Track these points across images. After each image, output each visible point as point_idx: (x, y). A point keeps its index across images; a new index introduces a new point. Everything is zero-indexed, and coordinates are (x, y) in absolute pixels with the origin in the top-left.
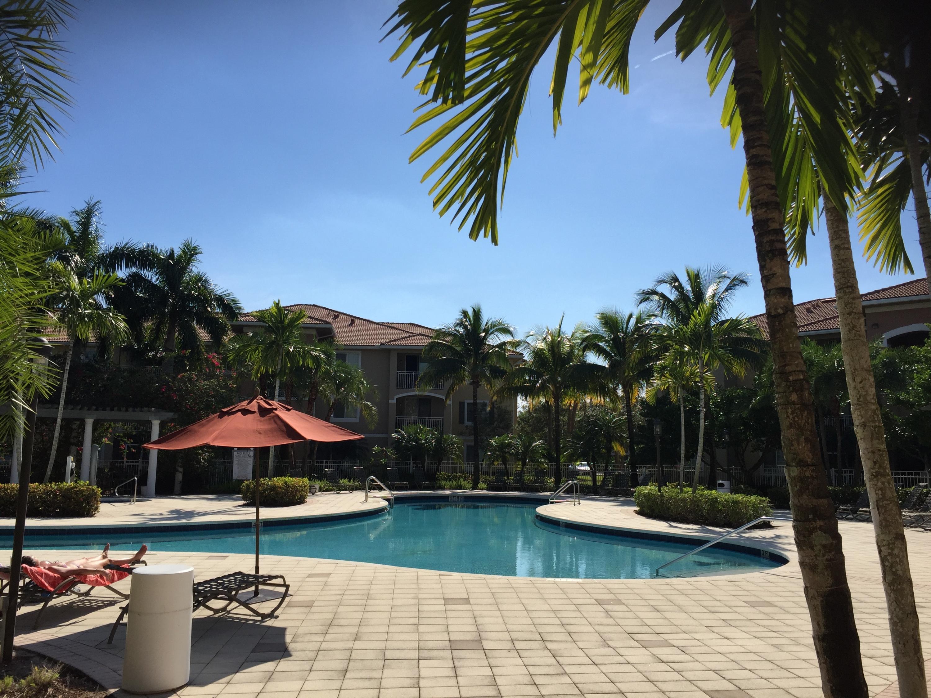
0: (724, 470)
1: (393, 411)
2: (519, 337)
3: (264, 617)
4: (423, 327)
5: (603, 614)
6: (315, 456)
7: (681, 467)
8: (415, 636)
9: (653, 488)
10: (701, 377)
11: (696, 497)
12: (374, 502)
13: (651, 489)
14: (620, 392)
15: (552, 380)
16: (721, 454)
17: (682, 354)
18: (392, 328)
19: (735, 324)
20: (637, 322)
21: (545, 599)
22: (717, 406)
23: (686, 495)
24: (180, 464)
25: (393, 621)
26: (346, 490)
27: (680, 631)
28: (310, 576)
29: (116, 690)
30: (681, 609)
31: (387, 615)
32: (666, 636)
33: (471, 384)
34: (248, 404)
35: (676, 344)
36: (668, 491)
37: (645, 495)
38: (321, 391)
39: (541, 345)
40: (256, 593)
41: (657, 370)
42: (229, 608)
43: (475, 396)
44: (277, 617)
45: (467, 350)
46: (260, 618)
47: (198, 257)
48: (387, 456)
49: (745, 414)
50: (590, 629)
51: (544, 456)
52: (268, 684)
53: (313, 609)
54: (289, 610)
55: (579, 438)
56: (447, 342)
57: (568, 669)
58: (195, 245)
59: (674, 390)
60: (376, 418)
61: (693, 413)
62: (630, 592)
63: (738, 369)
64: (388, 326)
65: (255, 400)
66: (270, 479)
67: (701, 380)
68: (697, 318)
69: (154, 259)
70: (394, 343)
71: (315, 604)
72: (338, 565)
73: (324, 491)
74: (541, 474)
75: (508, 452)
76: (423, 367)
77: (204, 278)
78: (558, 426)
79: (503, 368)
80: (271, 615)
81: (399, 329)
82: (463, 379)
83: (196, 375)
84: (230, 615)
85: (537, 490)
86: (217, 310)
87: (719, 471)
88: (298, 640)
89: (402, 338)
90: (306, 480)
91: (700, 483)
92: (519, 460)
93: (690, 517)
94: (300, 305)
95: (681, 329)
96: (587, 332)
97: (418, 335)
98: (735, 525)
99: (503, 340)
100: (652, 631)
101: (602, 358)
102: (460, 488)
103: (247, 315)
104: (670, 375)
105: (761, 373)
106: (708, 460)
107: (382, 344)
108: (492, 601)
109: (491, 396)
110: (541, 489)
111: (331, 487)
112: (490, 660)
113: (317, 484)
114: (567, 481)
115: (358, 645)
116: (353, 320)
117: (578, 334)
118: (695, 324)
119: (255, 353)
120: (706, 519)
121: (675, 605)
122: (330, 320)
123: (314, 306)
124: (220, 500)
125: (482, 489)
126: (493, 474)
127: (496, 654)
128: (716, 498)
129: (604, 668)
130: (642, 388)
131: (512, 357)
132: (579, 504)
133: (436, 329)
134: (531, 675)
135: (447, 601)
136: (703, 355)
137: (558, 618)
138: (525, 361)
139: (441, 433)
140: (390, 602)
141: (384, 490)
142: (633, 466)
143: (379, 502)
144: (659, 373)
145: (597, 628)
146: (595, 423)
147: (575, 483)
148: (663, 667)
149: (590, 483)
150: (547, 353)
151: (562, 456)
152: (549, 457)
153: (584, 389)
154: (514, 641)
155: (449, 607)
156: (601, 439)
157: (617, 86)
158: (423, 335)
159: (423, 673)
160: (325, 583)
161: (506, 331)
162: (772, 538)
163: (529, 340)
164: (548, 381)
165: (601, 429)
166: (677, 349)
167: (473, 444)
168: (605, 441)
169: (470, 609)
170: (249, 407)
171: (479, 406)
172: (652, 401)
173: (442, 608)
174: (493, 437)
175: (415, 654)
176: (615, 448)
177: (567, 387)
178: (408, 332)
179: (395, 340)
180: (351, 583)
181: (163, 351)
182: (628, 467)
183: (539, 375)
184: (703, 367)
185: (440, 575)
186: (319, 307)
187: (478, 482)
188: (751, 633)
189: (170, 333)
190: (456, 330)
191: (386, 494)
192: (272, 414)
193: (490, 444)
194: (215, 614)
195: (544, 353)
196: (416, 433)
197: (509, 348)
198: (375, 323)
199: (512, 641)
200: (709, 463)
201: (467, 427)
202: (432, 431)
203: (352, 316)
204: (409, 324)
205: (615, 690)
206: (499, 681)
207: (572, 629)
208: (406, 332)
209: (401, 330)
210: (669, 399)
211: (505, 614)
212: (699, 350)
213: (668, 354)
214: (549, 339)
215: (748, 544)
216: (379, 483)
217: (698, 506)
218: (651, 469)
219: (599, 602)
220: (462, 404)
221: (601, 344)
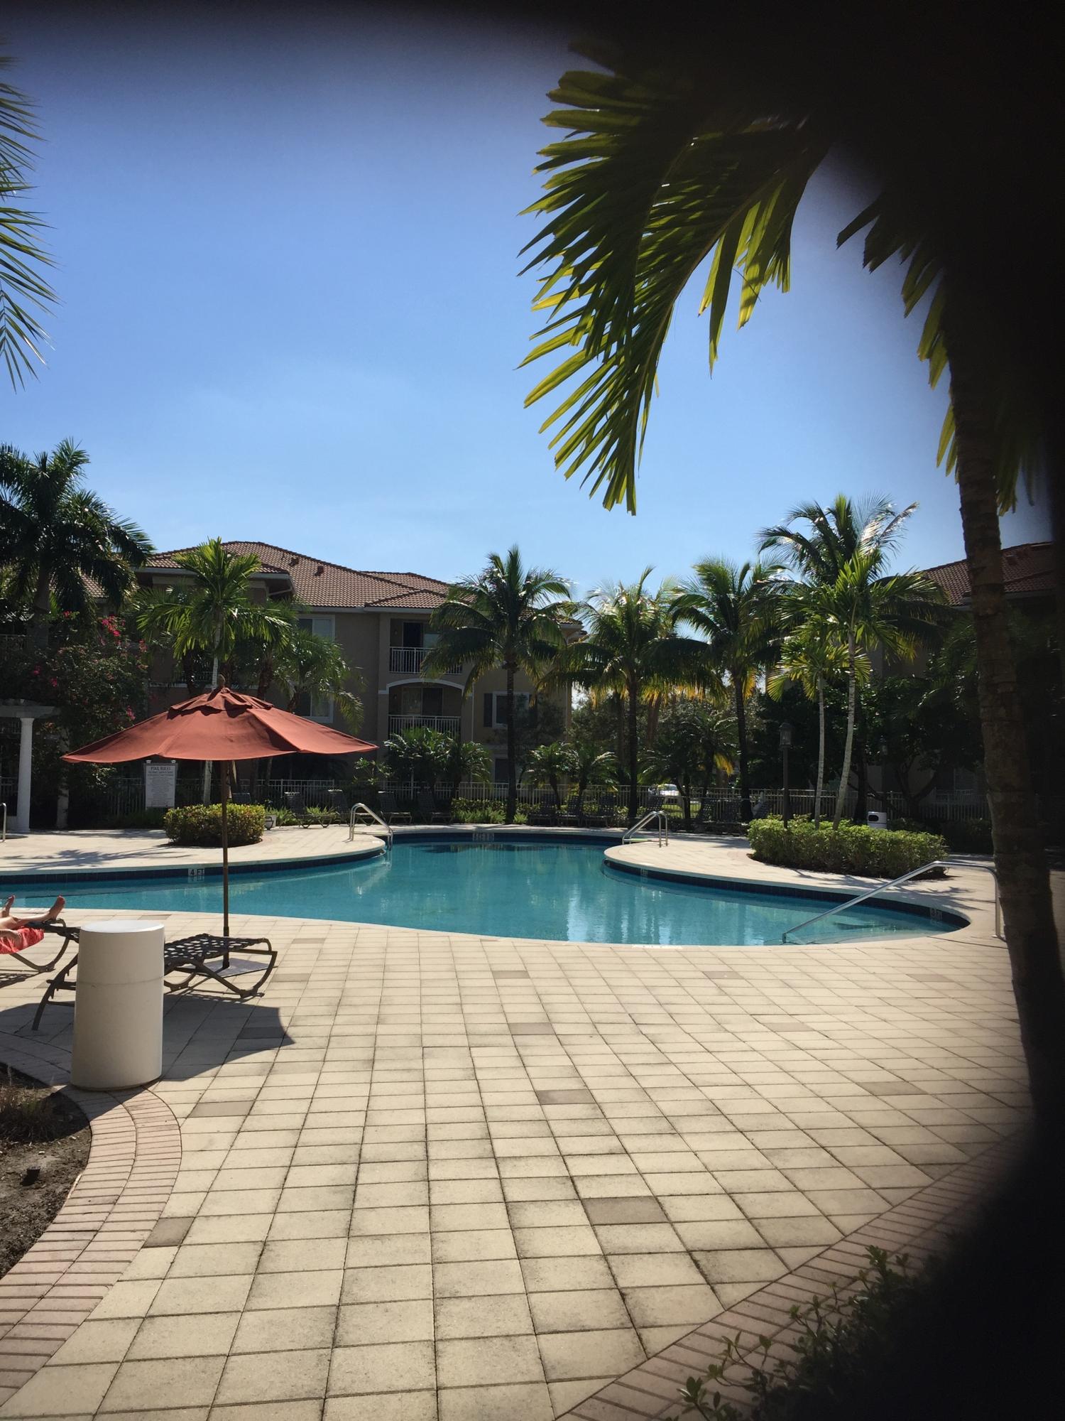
0: (877, 797)
1: (384, 707)
2: (578, 598)
3: (244, 994)
4: (429, 579)
5: (715, 991)
6: (269, 774)
7: (818, 792)
8: (459, 1019)
9: (776, 821)
10: (852, 662)
11: (838, 834)
12: (363, 841)
13: (770, 823)
14: (727, 681)
15: (627, 663)
16: (875, 773)
17: (824, 628)
18: (382, 580)
19: (903, 583)
20: (755, 577)
21: (633, 972)
22: (870, 704)
23: (824, 832)
24: (64, 784)
25: (425, 1000)
26: (317, 823)
27: (821, 1012)
28: (295, 941)
29: (63, 1086)
30: (821, 984)
31: (416, 992)
32: (802, 1018)
33: (504, 667)
34: (210, 699)
35: (816, 613)
36: (798, 825)
37: (764, 832)
38: (277, 676)
39: (610, 610)
40: (226, 964)
41: (787, 651)
42: (191, 984)
43: (510, 685)
44: (262, 995)
45: (499, 617)
46: (239, 997)
47: (83, 466)
48: (376, 774)
49: (911, 715)
50: (699, 1009)
51: (612, 775)
52: (270, 1077)
53: (311, 985)
54: (276, 986)
55: (666, 749)
56: (467, 603)
57: (673, 1058)
58: (78, 449)
59: (811, 681)
60: (361, 717)
61: (836, 714)
62: (750, 962)
63: (905, 648)
64: (374, 578)
65: (219, 694)
66: (207, 807)
67: (851, 666)
68: (848, 576)
69: (12, 470)
70: (386, 604)
71: (311, 978)
72: (333, 927)
73: (283, 825)
74: (611, 800)
75: (559, 769)
76: (431, 641)
77: (93, 500)
78: (633, 731)
79: (552, 643)
80: (254, 992)
81: (392, 583)
82: (491, 660)
83: (86, 651)
84: (194, 993)
85: (602, 825)
86: (114, 550)
87: (870, 797)
88: (298, 1023)
89: (398, 597)
90: (260, 808)
91: (843, 816)
92: (574, 780)
93: (829, 863)
94: (237, 542)
95: (824, 591)
96: (679, 591)
97: (422, 591)
98: (891, 873)
99: (553, 601)
100: (782, 1012)
101: (701, 630)
102: (487, 820)
103: (158, 557)
104: (806, 658)
105: (938, 655)
106: (856, 783)
107: (367, 605)
108: (560, 974)
109: (534, 684)
110: (609, 822)
111: (294, 820)
112: (567, 1048)
113: (274, 815)
114: (648, 812)
115: (382, 1029)
116: (321, 567)
117: (665, 595)
118: (845, 584)
119: (180, 617)
120: (852, 866)
121: (813, 979)
122: (285, 566)
123: (260, 544)
124: (131, 837)
125: (520, 824)
126: (537, 801)
127: (573, 1040)
128: (868, 837)
129: (722, 1057)
130: (760, 675)
131: (567, 626)
132: (667, 844)
133: (448, 582)
134: (625, 1065)
135: (496, 974)
136: (855, 630)
137: (654, 996)
138: (585, 633)
139: (459, 740)
140: (417, 975)
141: (377, 823)
142: (745, 790)
143: (371, 841)
144: (789, 655)
145: (707, 1007)
146: (690, 726)
147: (661, 815)
148: (801, 1055)
149: (681, 815)
150: (619, 622)
151: (639, 776)
152: (620, 778)
153: (674, 676)
154: (597, 1025)
155: (501, 982)
156: (699, 750)
157: (773, 280)
158: (430, 592)
159: (478, 1063)
160: (320, 952)
161: (559, 588)
162: (947, 892)
163: (591, 603)
164: (621, 664)
165: (699, 736)
166: (817, 620)
167: (506, 756)
168: (704, 754)
169: (531, 984)
170: (211, 704)
171: (515, 702)
172: (775, 694)
173: (491, 983)
174: (536, 747)
175: (463, 1041)
176: (719, 765)
177: (649, 674)
178: (406, 587)
179: (386, 600)
180: (356, 951)
181: (30, 612)
182: (736, 791)
183: (608, 656)
184: (855, 646)
185: (481, 940)
186: (267, 546)
187: (515, 813)
188: (917, 1015)
189: (42, 585)
190: (483, 587)
191: (382, 829)
192: (245, 714)
193: (533, 758)
194: (172, 991)
195: (615, 622)
196: (421, 740)
197: (561, 612)
198: (354, 572)
199: (594, 1024)
200: (857, 786)
201: (496, 731)
202: (445, 738)
203: (318, 561)
204: (406, 574)
205: (740, 1082)
206: (583, 1071)
207: (672, 1009)
208: (403, 586)
209: (396, 584)
210: (803, 693)
211: (580, 990)
212: (849, 622)
213: (803, 627)
214: (624, 601)
215: (913, 900)
216: (370, 813)
217: (841, 847)
218: (771, 795)
219: (709, 976)
220: (488, 697)
221: (700, 609)
